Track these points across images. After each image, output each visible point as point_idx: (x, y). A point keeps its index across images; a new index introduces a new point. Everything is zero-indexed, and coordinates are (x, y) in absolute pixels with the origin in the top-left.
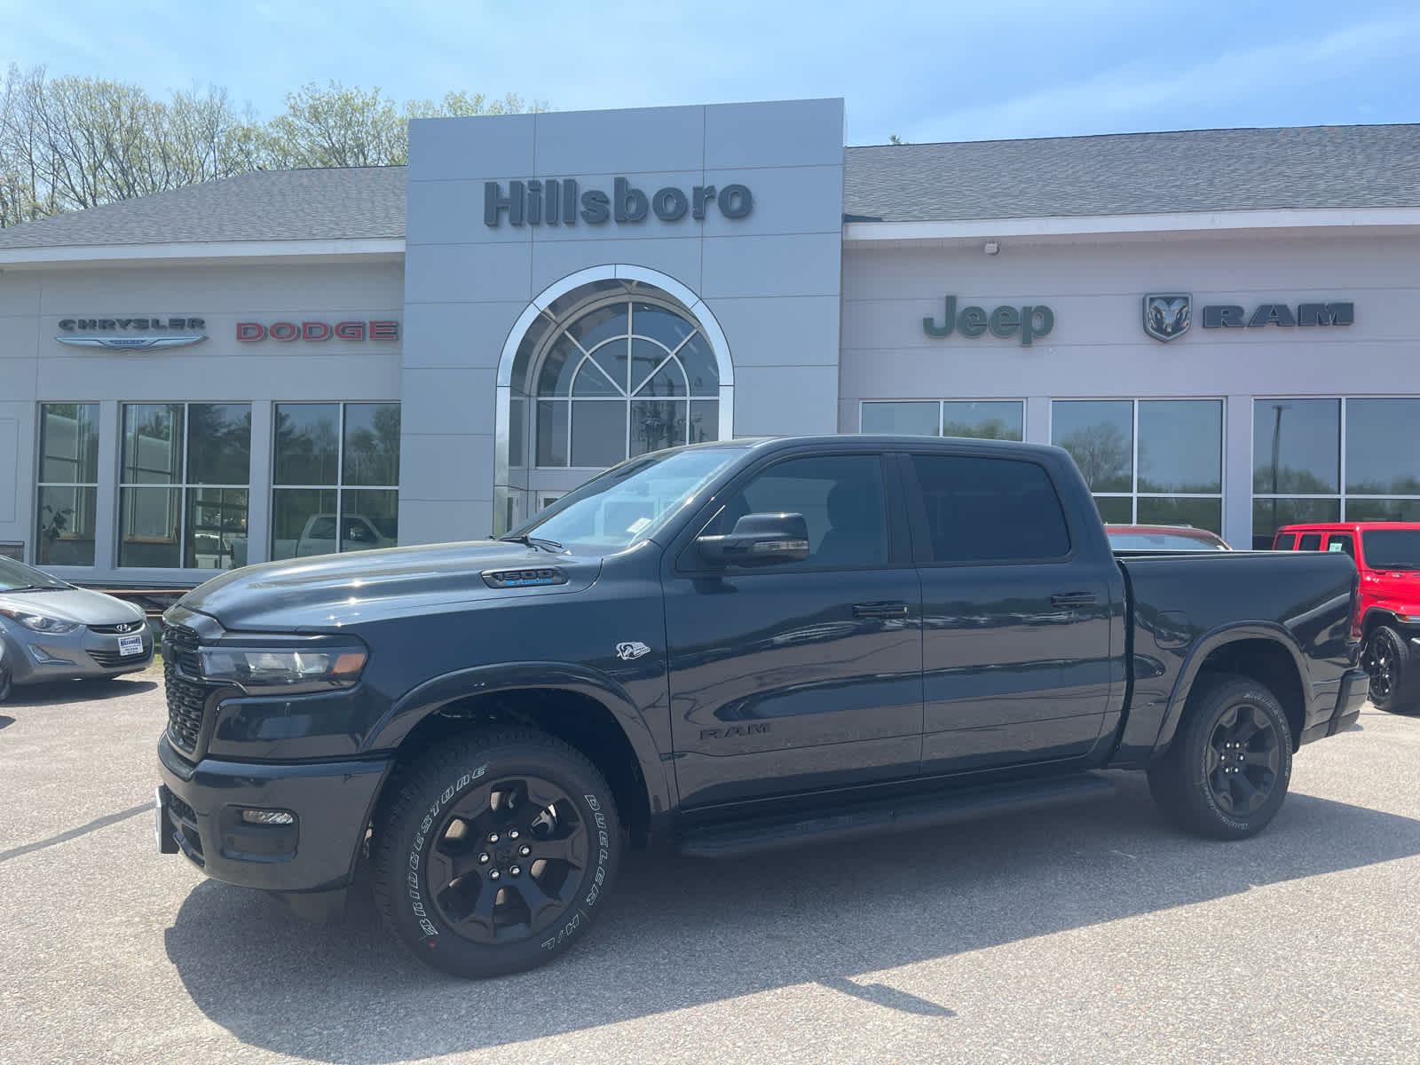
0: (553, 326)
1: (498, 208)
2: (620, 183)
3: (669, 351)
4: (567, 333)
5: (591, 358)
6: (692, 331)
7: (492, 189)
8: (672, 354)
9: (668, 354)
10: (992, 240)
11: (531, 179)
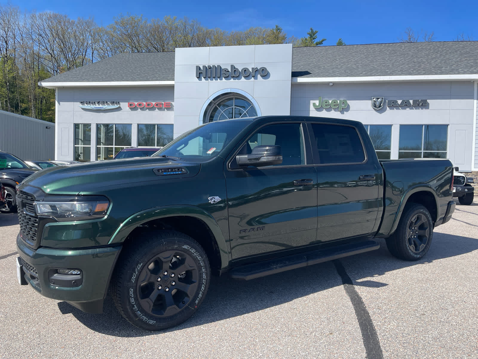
0: (213, 104)
1: (199, 73)
2: (232, 67)
3: (244, 111)
4: (217, 106)
5: (223, 113)
6: (250, 106)
7: (198, 68)
8: (245, 112)
9: (244, 112)
10: (331, 82)
11: (208, 65)
